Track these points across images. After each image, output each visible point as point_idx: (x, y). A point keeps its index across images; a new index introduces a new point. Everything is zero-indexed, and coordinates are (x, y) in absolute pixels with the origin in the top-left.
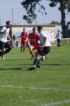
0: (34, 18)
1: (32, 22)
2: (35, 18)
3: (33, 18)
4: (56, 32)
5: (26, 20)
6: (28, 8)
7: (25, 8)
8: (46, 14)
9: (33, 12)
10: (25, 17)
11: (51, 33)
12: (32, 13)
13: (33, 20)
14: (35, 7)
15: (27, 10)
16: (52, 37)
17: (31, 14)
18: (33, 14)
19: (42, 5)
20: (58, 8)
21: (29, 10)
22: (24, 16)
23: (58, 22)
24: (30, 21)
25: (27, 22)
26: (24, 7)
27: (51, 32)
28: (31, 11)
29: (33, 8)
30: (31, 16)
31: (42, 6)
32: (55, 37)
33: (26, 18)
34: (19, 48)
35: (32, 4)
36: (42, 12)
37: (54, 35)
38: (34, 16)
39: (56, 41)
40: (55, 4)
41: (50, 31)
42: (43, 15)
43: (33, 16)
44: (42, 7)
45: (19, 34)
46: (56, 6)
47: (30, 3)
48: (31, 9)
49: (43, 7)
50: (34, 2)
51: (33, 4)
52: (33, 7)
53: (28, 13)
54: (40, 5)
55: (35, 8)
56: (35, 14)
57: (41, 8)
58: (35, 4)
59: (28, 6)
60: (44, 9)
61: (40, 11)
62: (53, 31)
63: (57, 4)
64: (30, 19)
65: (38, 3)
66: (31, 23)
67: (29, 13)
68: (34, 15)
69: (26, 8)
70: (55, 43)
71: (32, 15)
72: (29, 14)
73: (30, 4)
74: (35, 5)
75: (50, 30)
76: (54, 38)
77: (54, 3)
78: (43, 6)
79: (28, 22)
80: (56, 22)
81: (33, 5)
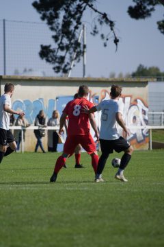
0: (77, 56)
1: (70, 69)
2: (80, 54)
3: (74, 55)
4: (148, 104)
5: (48, 60)
6: (56, 20)
7: (46, 21)
8: (116, 41)
9: (74, 36)
10: (45, 52)
11: (133, 108)
12: (70, 40)
13: (73, 62)
14: (79, 18)
15: (52, 29)
16: (135, 118)
17: (68, 43)
18: (73, 41)
19: (103, 12)
20: (158, 23)
21: (60, 27)
22: (42, 46)
23: (157, 69)
24: (63, 66)
25: (54, 69)
26: (43, 18)
27: (134, 103)
28: (66, 31)
29: (75, 23)
30: (67, 48)
31: (105, 16)
32: (145, 120)
33: (51, 54)
34: (25, 152)
35: (71, 9)
36: (102, 36)
37: (144, 113)
38: (78, 49)
39: (149, 131)
40: (148, 11)
41: (128, 99)
42: (105, 45)
43: (72, 50)
44: (104, 20)
45: (24, 106)
46: (150, 15)
47: (63, 3)
48: (66, 24)
49: (107, 19)
50: (78, 2)
51: (73, 8)
52: (73, 16)
53: (56, 38)
54: (96, 11)
55: (79, 23)
56: (79, 41)
57: (101, 23)
58: (79, 7)
59: (57, 16)
60: (112, 24)
61: (95, 32)
62: (139, 101)
63: (152, 9)
64: (62, 59)
65: (91, 6)
66: (65, 71)
67: (60, 38)
68: (77, 44)
69: (51, 20)
70: (147, 139)
71: (71, 44)
72: (59, 42)
73: (64, 6)
74: (81, 13)
75: (131, 97)
76: (143, 123)
77: (146, 5)
78: (108, 17)
79: (57, 69)
80: (150, 69)
81: (73, 13)
